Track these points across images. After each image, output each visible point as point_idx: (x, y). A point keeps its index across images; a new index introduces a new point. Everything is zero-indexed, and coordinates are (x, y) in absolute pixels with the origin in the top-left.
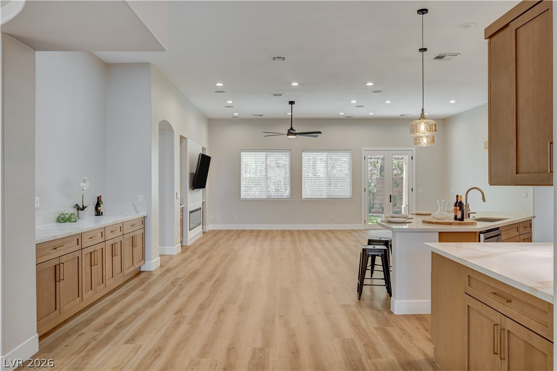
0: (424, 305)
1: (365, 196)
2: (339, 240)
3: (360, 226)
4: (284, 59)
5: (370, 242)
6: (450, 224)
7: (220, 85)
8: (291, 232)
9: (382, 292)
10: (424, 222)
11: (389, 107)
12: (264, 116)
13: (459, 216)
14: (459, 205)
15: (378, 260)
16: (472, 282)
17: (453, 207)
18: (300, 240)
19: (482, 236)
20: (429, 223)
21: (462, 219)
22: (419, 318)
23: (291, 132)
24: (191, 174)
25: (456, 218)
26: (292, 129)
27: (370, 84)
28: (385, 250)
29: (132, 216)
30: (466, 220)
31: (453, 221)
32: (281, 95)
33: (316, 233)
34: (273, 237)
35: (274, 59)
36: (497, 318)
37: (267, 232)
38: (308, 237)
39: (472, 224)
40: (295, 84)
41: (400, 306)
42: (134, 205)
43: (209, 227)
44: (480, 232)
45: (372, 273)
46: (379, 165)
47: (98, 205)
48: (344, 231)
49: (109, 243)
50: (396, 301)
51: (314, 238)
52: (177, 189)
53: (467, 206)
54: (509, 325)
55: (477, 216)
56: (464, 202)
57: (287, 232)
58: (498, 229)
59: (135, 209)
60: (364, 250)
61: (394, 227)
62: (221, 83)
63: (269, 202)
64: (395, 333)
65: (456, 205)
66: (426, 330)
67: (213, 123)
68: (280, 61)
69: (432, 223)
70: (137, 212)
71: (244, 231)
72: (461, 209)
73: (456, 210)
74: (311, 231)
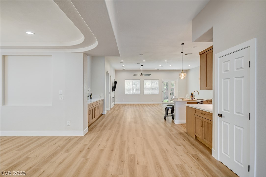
0: (184, 121)
1: (163, 93)
2: (156, 106)
3: (161, 103)
4: (143, 55)
5: (167, 106)
6: (190, 100)
7: (122, 61)
8: (141, 104)
9: (171, 118)
10: (183, 100)
11: (171, 67)
12: (133, 69)
13: (192, 98)
14: (192, 95)
15: (170, 110)
16: (196, 112)
17: (190, 96)
18: (144, 106)
19: (198, 103)
20: (184, 100)
21: (193, 99)
22: (182, 124)
23: (142, 74)
24: (112, 87)
25: (191, 99)
26: (142, 73)
27: (166, 61)
28: (172, 107)
29: (100, 99)
30: (194, 99)
31: (190, 99)
32: (139, 64)
33: (148, 104)
34: (136, 106)
35: (140, 54)
36: (201, 119)
37: (133, 104)
38: (146, 105)
39: (195, 100)
40: (144, 61)
41: (177, 121)
42: (100, 96)
43: (116, 103)
44: (198, 102)
45: (168, 114)
46: (166, 84)
47: (91, 95)
48: (156, 104)
49: (100, 104)
50: (176, 120)
51: (148, 106)
52: (109, 92)
53: (194, 96)
54: (204, 120)
55: (197, 99)
56: (193, 94)
57: (139, 104)
58: (202, 102)
59: (100, 97)
60: (166, 107)
61: (175, 101)
62: (123, 60)
63: (134, 95)
64: (176, 127)
65: (191, 95)
66: (184, 127)
67: (117, 71)
68: (142, 55)
69: (185, 100)
70: (101, 98)
71: (126, 104)
72: (193, 96)
73: (191, 97)
74: (147, 104)
